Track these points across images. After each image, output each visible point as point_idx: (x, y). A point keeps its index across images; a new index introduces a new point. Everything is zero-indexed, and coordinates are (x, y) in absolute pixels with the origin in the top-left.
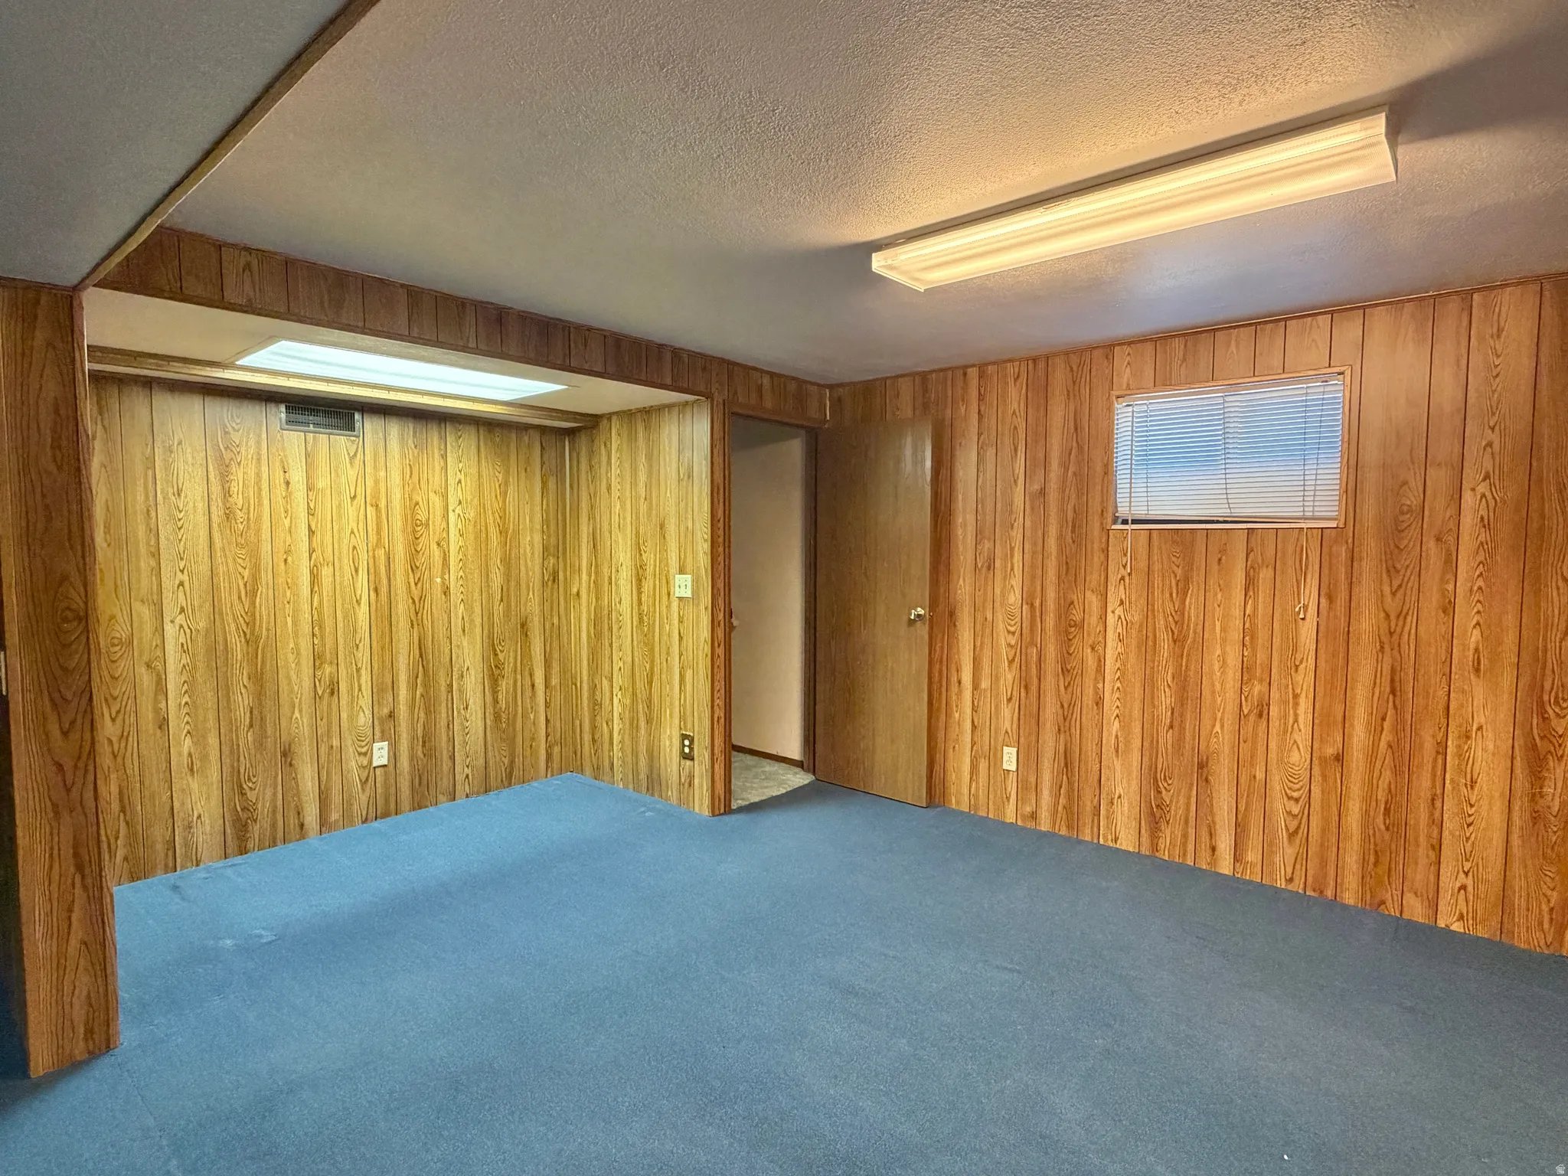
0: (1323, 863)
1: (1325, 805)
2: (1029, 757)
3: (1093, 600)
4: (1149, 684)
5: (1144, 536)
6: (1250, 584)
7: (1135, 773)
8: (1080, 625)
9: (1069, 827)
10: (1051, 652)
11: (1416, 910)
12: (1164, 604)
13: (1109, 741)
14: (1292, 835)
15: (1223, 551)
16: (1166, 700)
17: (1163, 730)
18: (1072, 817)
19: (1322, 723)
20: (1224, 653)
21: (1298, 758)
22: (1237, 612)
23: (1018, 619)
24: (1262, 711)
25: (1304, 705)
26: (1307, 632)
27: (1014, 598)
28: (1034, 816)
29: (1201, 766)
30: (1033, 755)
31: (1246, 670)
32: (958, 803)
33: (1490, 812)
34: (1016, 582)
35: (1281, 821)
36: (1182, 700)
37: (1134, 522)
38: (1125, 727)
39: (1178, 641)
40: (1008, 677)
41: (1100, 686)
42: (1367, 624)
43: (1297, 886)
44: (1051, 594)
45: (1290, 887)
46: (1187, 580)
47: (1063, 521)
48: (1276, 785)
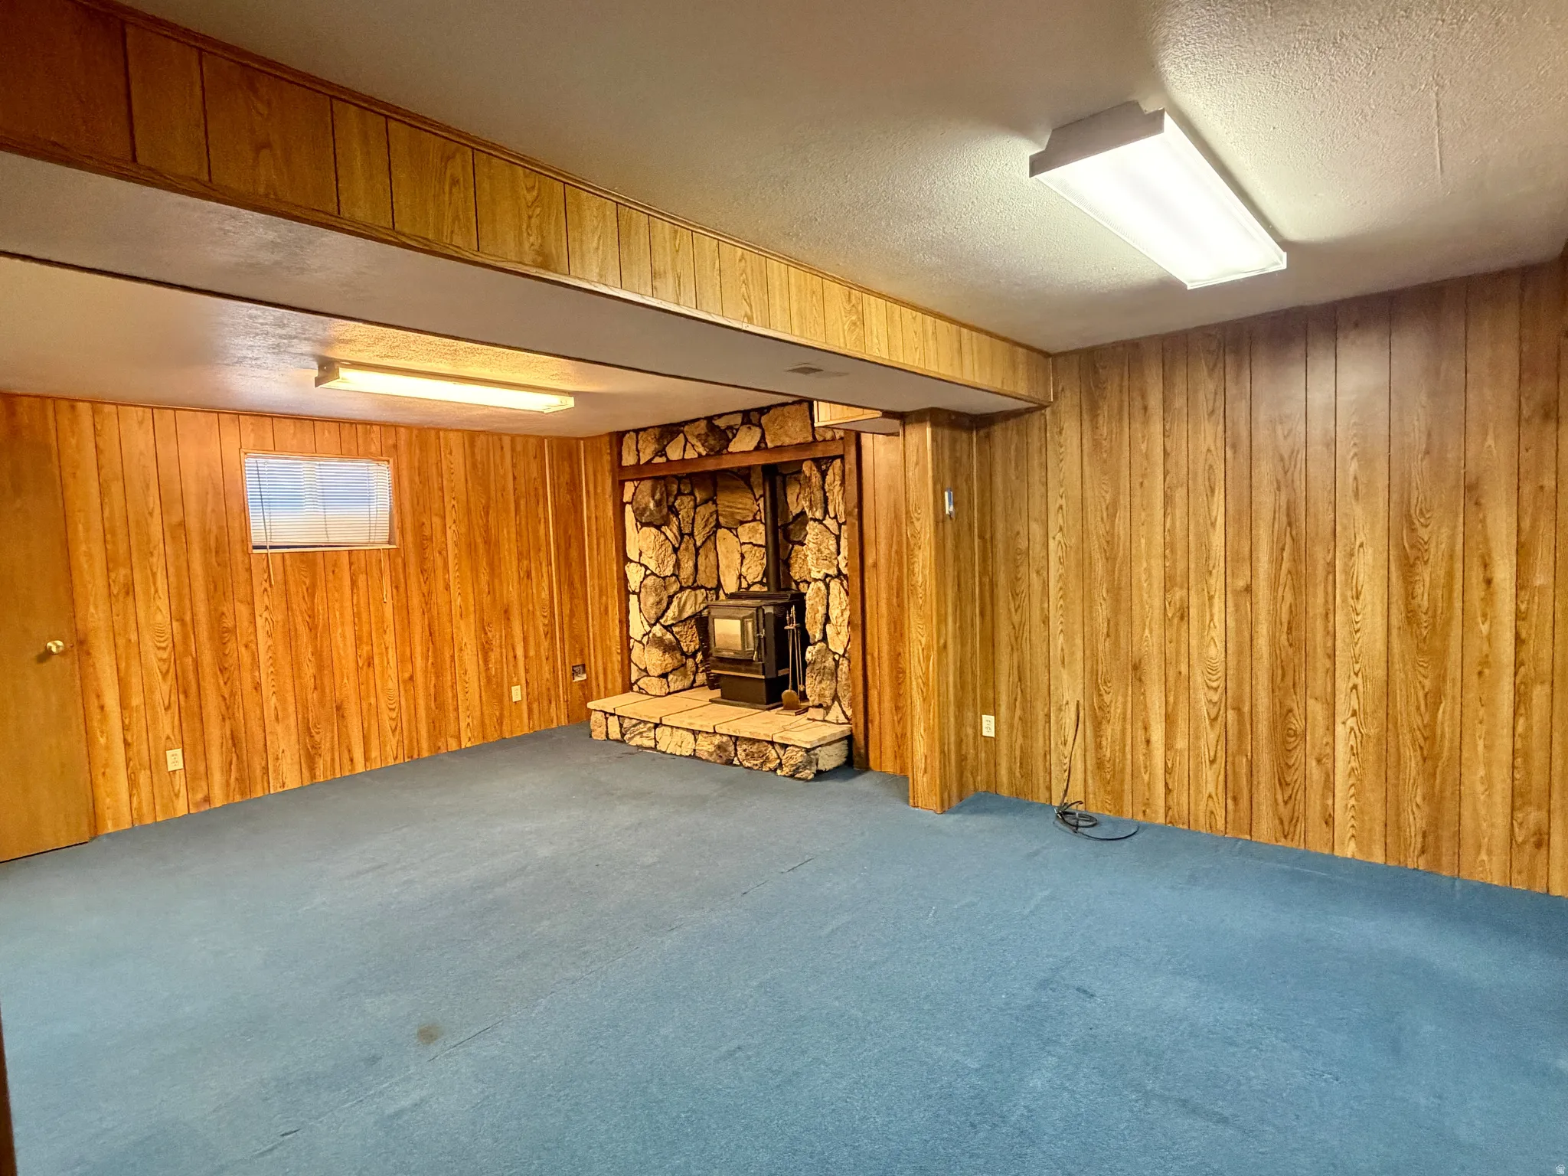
0: (411, 741)
1: (408, 707)
2: (196, 751)
3: (243, 610)
4: (296, 665)
5: (279, 559)
6: (354, 583)
7: (293, 730)
8: (233, 631)
9: (242, 794)
10: (207, 658)
11: (453, 746)
12: (299, 604)
13: (269, 714)
14: (394, 731)
15: (335, 565)
16: (309, 670)
17: (310, 691)
18: (245, 783)
19: (401, 661)
20: (343, 632)
21: (392, 684)
22: (348, 604)
23: (169, 635)
24: (370, 663)
25: (391, 652)
26: (388, 610)
27: (162, 617)
28: (207, 799)
29: (338, 708)
30: (200, 748)
31: (358, 639)
32: (115, 825)
33: (474, 686)
34: (163, 603)
35: (388, 725)
36: (320, 668)
37: (272, 547)
38: (283, 701)
39: (312, 628)
40: (163, 689)
41: (257, 674)
42: (416, 601)
43: (400, 760)
44: (201, 609)
45: (398, 762)
46: (314, 585)
47: (206, 550)
48: (383, 705)
